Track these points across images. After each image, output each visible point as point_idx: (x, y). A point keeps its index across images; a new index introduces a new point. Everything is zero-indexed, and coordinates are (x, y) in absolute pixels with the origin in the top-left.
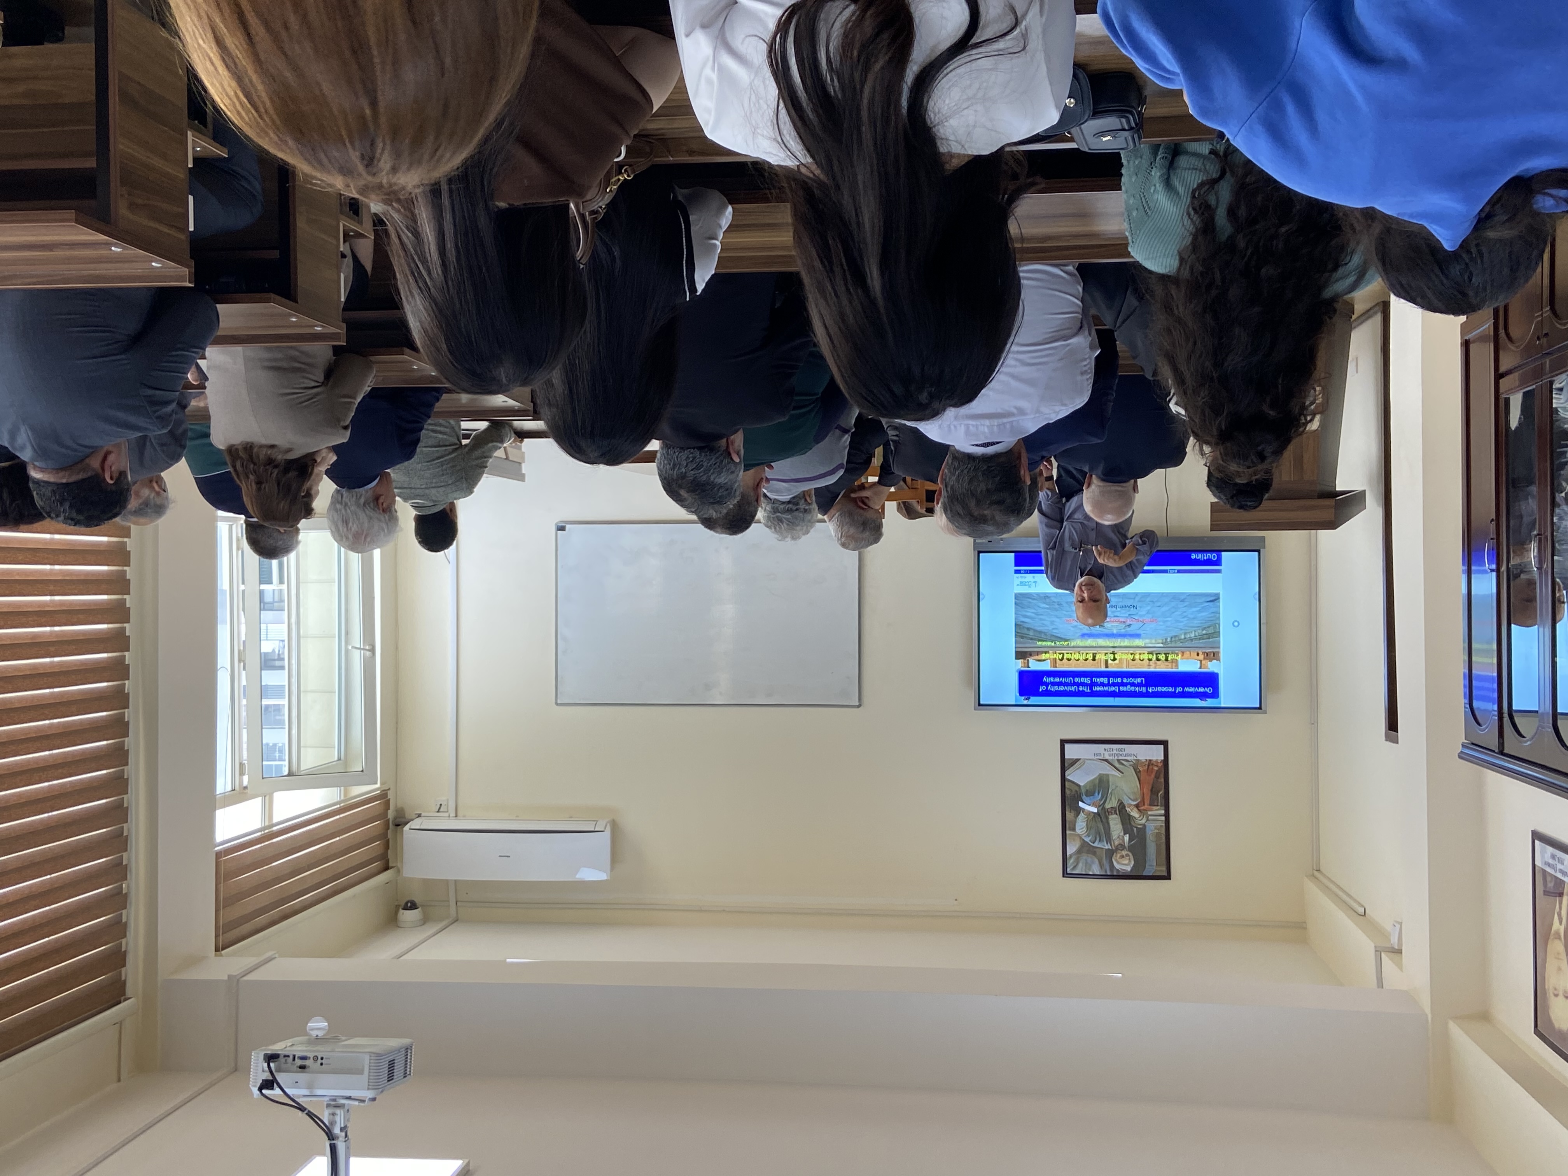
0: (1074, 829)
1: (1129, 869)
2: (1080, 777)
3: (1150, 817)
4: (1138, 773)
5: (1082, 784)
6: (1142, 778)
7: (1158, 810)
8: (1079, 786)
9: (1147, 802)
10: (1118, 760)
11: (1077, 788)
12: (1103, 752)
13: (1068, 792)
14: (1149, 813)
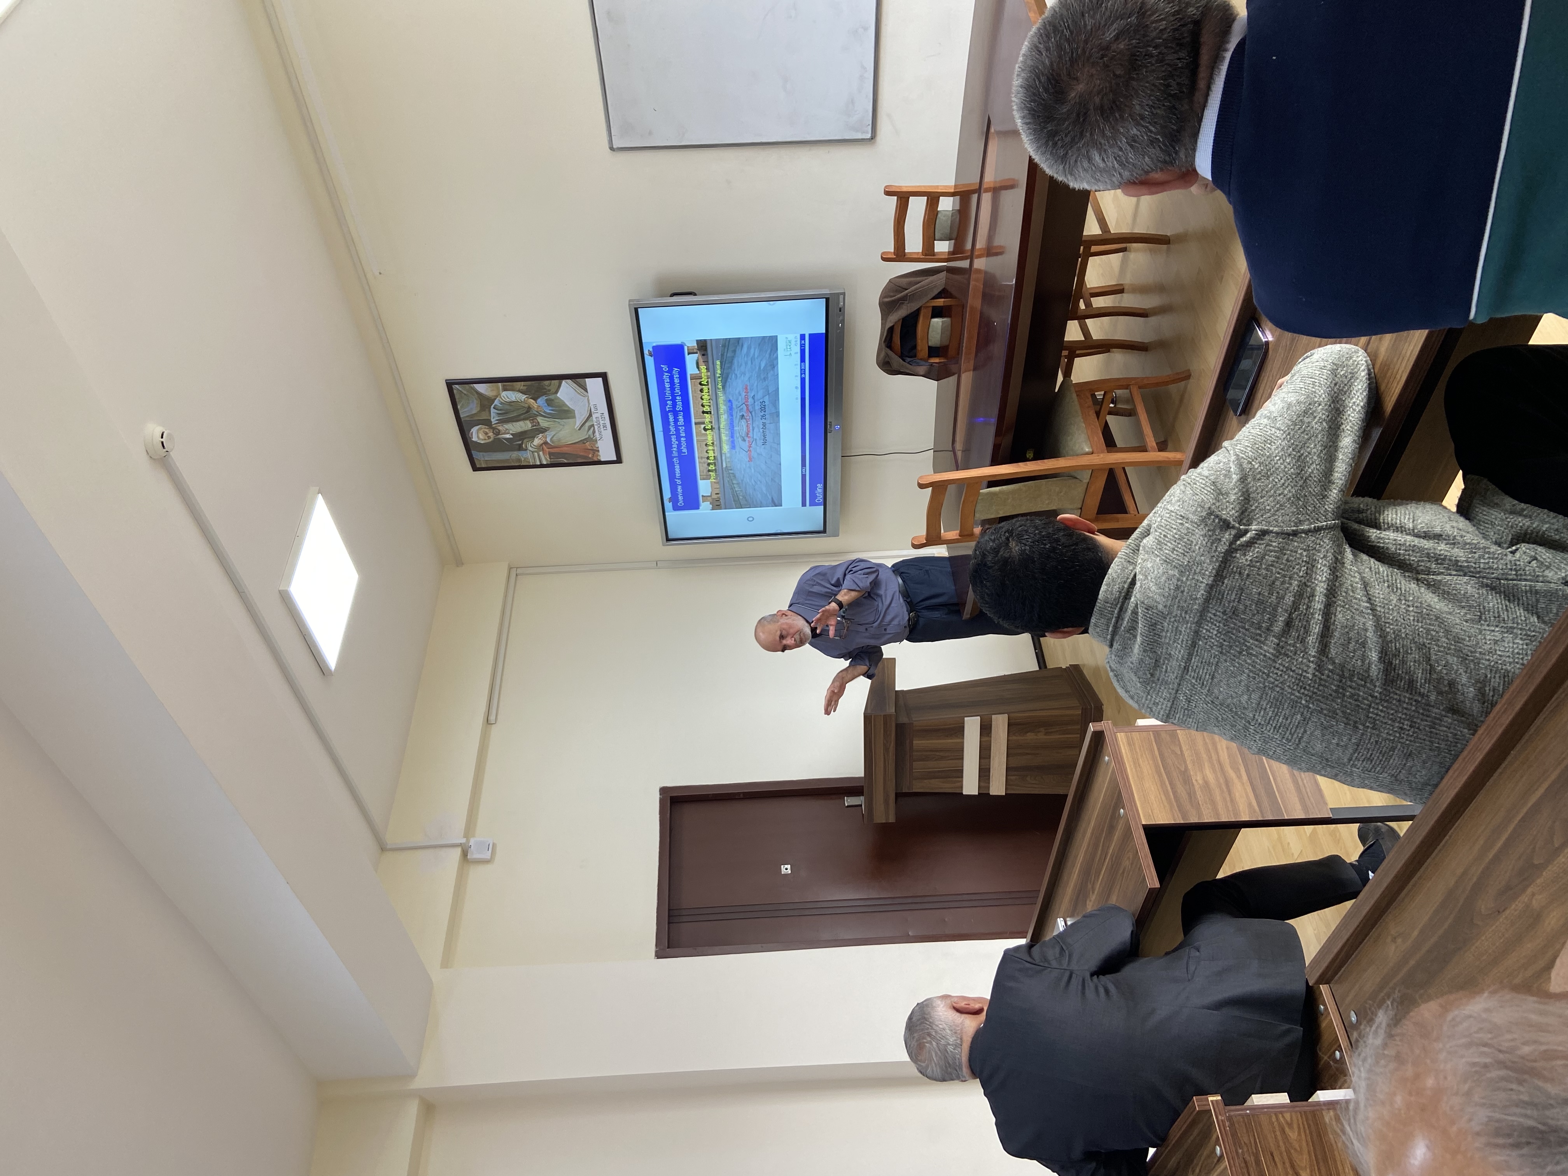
0: (505, 390)
1: (475, 439)
2: (566, 392)
3: (536, 454)
4: (583, 442)
5: (558, 395)
6: (577, 445)
7: (546, 459)
8: (556, 392)
9: (552, 450)
10: (593, 425)
11: (553, 390)
12: (600, 411)
13: (547, 383)
14: (541, 453)
